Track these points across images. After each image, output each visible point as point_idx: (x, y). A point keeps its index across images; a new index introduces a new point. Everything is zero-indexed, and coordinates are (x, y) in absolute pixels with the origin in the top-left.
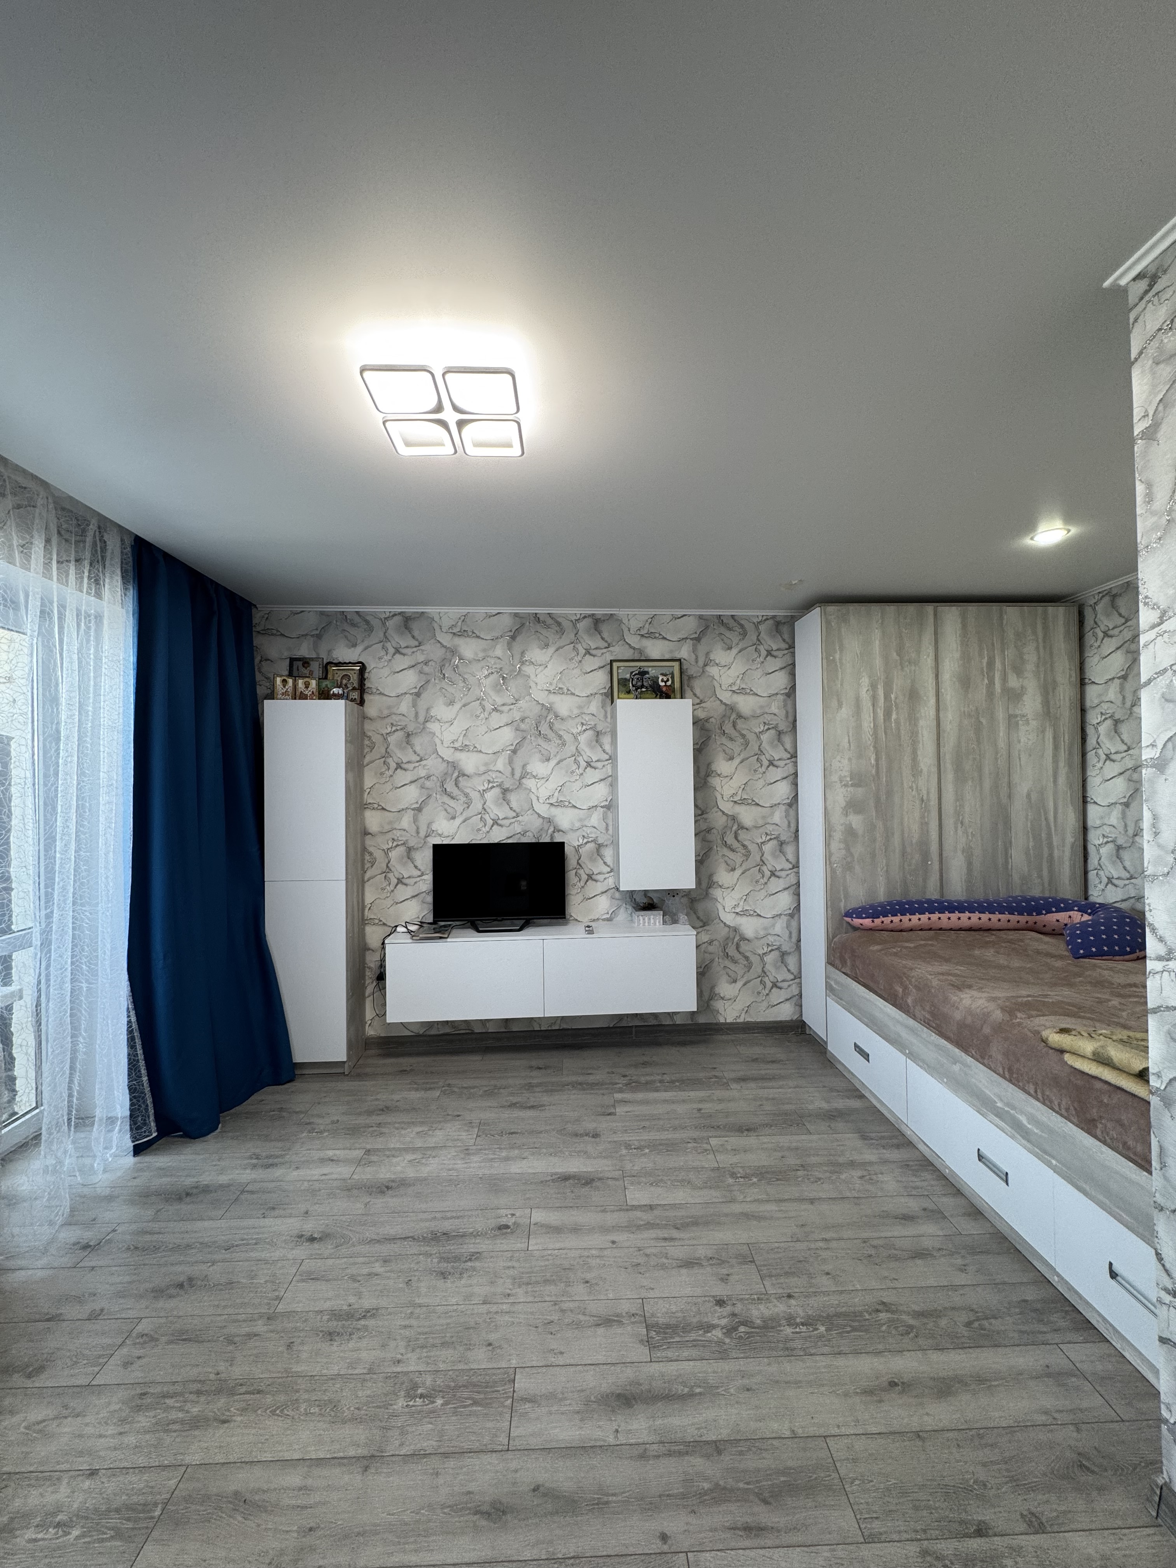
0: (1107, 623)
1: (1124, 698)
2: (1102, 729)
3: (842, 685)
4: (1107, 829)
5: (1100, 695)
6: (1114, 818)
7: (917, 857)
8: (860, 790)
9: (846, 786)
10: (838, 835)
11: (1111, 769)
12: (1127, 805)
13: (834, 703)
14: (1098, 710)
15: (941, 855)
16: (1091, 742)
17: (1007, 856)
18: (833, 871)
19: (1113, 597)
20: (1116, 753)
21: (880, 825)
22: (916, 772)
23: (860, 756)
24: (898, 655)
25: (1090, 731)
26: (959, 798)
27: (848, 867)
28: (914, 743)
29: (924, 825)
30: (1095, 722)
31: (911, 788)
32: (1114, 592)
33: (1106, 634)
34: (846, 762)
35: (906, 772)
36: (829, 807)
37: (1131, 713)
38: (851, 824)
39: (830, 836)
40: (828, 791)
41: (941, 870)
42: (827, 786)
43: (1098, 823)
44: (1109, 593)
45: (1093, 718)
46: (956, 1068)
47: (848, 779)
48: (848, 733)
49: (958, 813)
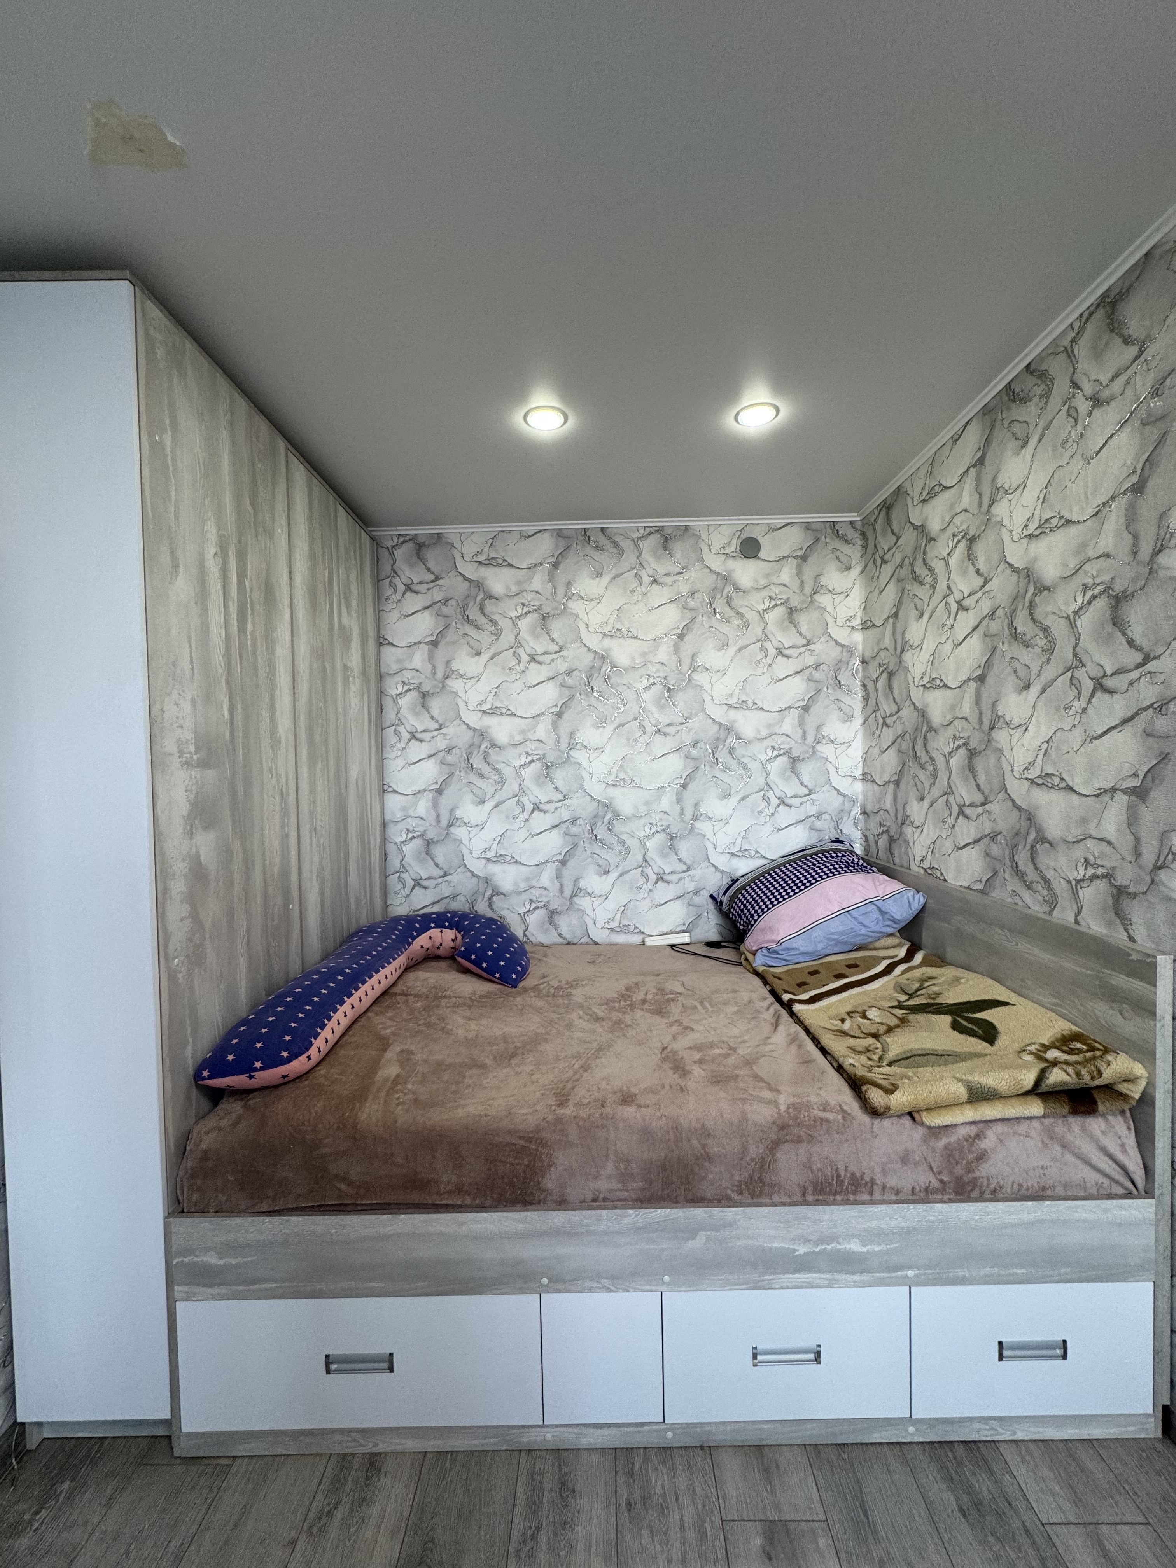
0: (409, 573)
1: (434, 667)
2: (404, 702)
3: (177, 518)
4: (412, 823)
5: (399, 661)
6: (423, 807)
7: (279, 900)
8: (211, 774)
9: (187, 764)
10: (178, 887)
11: (417, 750)
12: (439, 792)
13: (165, 558)
14: (398, 678)
15: (300, 888)
16: (390, 715)
17: (347, 873)
18: (172, 977)
19: (420, 548)
20: (424, 731)
21: (237, 847)
22: (275, 744)
23: (208, 697)
24: (252, 504)
25: (388, 703)
26: (312, 791)
27: (196, 958)
28: (272, 687)
29: (285, 837)
30: (393, 692)
31: (270, 771)
32: (421, 540)
33: (409, 588)
34: (186, 706)
35: (265, 740)
36: (162, 818)
37: (443, 686)
38: (198, 855)
39: (166, 890)
40: (158, 776)
41: (301, 913)
42: (156, 764)
43: (399, 815)
44: (414, 539)
45: (393, 688)
46: (697, 1243)
47: (192, 748)
48: (190, 638)
49: (312, 813)
